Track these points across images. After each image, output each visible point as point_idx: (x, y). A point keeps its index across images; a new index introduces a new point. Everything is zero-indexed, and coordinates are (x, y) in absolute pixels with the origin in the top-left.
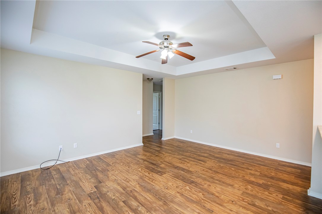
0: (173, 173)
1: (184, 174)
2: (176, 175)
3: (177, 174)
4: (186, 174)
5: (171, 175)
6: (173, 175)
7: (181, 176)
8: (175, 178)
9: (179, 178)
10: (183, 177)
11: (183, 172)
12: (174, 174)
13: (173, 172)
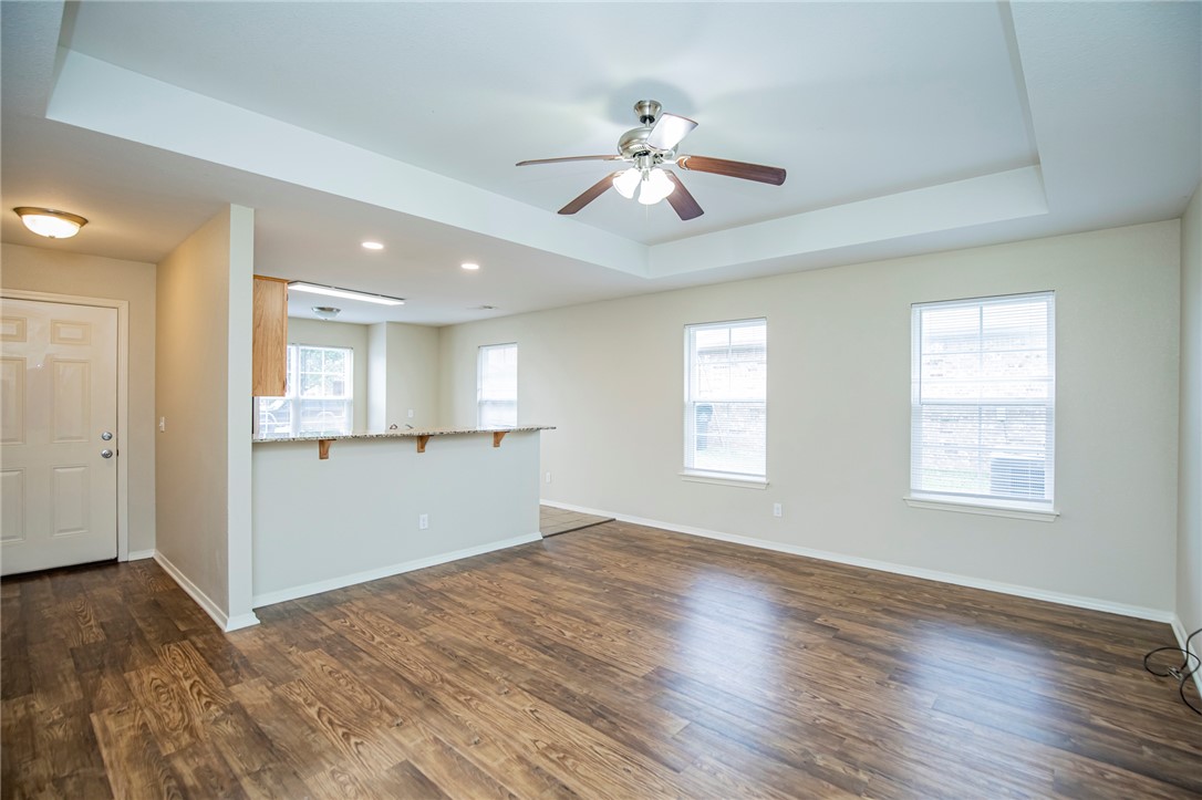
0: (612, 680)
1: (568, 680)
2: (600, 672)
3: (595, 679)
4: (560, 680)
5: (622, 673)
6: (613, 672)
7: (583, 670)
8: (604, 659)
9: (590, 660)
10: (576, 666)
11: (572, 686)
12: (607, 678)
13: (617, 688)
